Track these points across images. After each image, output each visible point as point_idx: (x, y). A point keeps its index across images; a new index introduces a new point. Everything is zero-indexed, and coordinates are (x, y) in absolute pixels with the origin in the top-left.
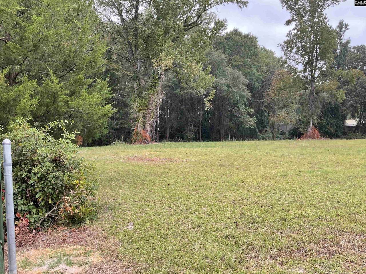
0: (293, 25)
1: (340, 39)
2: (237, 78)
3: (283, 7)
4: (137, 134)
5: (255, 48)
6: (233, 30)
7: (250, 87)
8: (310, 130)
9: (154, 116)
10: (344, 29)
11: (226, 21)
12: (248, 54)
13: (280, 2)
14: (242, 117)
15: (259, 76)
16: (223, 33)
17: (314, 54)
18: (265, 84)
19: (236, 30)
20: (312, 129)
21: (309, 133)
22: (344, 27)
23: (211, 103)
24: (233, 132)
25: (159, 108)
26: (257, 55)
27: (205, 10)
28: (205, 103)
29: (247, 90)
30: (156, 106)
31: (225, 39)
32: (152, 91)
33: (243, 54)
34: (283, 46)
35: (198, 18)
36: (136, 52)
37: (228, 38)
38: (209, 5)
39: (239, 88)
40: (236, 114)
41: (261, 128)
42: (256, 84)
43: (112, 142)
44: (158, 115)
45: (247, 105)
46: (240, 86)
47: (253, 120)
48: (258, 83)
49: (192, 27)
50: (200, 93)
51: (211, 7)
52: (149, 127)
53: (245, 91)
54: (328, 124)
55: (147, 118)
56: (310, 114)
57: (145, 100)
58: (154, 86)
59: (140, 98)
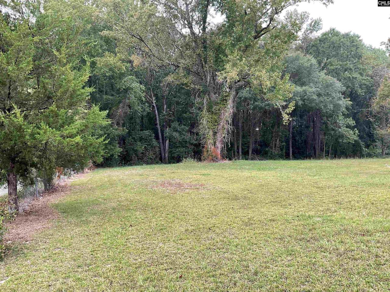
2: (328, 86)
4: (208, 151)
5: (357, 49)
6: (329, 29)
7: (352, 95)
9: (225, 131)
11: (321, 20)
12: (348, 56)
14: (340, 130)
15: (364, 81)
16: (317, 34)
18: (370, 91)
19: (333, 29)
23: (290, 116)
24: (329, 148)
25: (230, 124)
26: (361, 56)
27: (277, 13)
28: (282, 117)
29: (344, 98)
30: (227, 121)
31: (320, 41)
32: (223, 105)
33: (341, 57)
34: (387, 44)
35: (270, 23)
36: (205, 64)
37: (323, 39)
38: (282, 7)
39: (332, 96)
40: (332, 126)
41: (369, 143)
42: (360, 91)
43: (183, 159)
44: (229, 131)
45: (346, 116)
46: (334, 95)
47: (354, 134)
48: (362, 89)
49: (264, 33)
50: (276, 105)
51: (283, 9)
52: (220, 144)
53: (341, 99)
55: (218, 134)
57: (215, 115)
58: (224, 99)
59: (210, 113)
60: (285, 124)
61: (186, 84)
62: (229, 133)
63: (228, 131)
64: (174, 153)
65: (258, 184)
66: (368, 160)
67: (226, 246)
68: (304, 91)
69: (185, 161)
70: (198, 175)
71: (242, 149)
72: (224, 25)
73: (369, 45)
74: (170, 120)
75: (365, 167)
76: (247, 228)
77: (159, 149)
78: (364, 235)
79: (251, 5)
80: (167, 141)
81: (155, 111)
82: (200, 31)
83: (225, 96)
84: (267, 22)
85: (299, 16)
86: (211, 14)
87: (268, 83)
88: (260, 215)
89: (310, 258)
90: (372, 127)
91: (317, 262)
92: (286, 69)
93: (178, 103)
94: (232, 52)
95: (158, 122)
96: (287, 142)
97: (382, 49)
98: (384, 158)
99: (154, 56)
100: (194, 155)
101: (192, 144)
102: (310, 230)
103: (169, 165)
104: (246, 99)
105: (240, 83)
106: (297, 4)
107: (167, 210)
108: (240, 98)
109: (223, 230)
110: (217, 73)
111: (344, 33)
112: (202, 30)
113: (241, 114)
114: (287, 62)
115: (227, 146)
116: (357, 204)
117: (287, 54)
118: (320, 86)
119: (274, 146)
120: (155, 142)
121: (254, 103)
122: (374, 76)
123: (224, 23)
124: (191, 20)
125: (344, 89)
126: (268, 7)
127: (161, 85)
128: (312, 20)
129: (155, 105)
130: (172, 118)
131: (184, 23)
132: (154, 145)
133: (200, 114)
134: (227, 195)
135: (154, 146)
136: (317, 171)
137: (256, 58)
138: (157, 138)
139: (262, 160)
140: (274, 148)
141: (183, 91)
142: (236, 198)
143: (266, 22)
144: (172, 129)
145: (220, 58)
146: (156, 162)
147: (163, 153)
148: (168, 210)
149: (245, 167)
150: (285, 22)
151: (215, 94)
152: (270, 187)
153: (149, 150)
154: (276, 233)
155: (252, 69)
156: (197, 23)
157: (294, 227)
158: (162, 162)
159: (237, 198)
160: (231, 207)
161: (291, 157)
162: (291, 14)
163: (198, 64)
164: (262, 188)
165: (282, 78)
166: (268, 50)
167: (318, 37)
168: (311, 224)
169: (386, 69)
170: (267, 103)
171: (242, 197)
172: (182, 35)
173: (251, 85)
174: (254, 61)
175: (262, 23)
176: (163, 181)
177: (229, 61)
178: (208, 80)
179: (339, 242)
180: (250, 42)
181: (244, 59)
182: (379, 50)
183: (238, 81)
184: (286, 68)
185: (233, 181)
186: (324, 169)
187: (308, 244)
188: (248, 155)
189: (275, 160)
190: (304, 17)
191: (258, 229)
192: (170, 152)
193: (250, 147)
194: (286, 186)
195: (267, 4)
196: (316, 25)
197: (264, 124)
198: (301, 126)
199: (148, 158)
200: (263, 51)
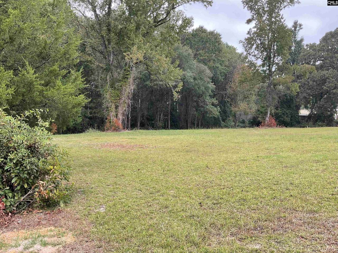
0: (253, 24)
1: (295, 38)
2: (201, 72)
3: (244, 7)
4: (110, 122)
5: (219, 44)
6: (199, 27)
7: (214, 80)
8: (267, 119)
9: (126, 105)
10: (298, 29)
11: (192, 19)
12: (213, 50)
13: (242, 3)
14: (207, 107)
15: (223, 70)
17: (272, 50)
18: (227, 77)
19: (202, 27)
20: (270, 118)
21: (266, 122)
22: (298, 26)
23: (179, 94)
24: (199, 121)
25: (131, 99)
26: (221, 50)
27: (173, 8)
28: (173, 94)
29: (212, 82)
30: (128, 96)
31: (192, 35)
32: (124, 82)
33: (208, 50)
34: (244, 43)
35: (167, 16)
37: (194, 35)
38: (177, 3)
39: (204, 80)
40: (202, 104)
41: (224, 118)
42: (220, 77)
44: (130, 105)
45: (213, 96)
46: (205, 79)
47: (217, 110)
48: (222, 77)
51: (179, 6)
52: (121, 116)
53: (210, 83)
54: (284, 114)
55: (119, 108)
56: (268, 104)
57: (117, 91)
58: (126, 77)
59: (112, 88)
60: (175, 100)
61: (90, 61)
62: (130, 107)
69: (88, 131)
83: (126, 74)
90: (227, 106)
106: (190, 2)
115: (128, 117)
118: (196, 72)
119: (159, 119)
125: (212, 75)
128: (186, 18)
155: (154, 53)
163: (102, 44)
165: (172, 63)
167: (190, 32)
178: (111, 60)
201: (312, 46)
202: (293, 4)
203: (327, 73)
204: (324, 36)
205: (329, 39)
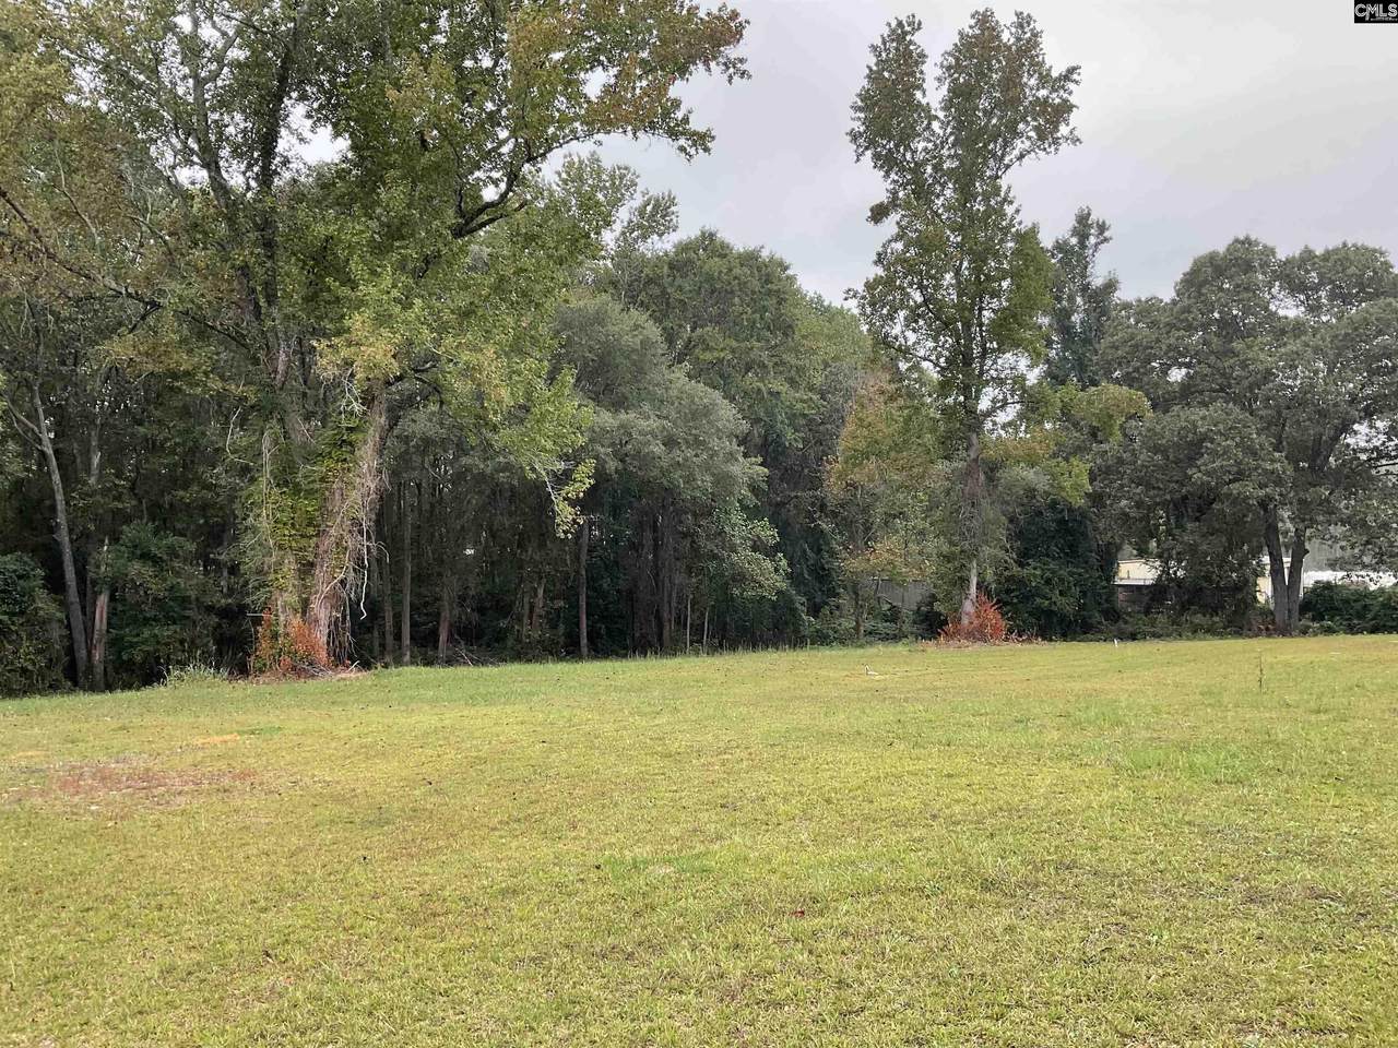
1: (1084, 276)
2: (701, 413)
3: (859, 156)
4: (275, 636)
5: (779, 303)
6: (699, 233)
7: (767, 447)
8: (968, 607)
9: (347, 561)
10: (1093, 240)
11: (672, 202)
12: (754, 323)
13: (849, 138)
14: (734, 557)
15: (799, 406)
16: (661, 245)
17: (973, 329)
18: (820, 435)
19: (712, 235)
20: (978, 602)
21: (965, 621)
22: (1092, 231)
23: (578, 508)
24: (703, 615)
25: (367, 531)
26: (790, 326)
27: (531, 159)
28: (553, 511)
29: (745, 455)
30: (356, 522)
31: (672, 266)
32: (338, 461)
33: (735, 324)
34: (864, 298)
35: (509, 188)
36: (270, 305)
37: (681, 262)
38: (546, 139)
39: (710, 448)
40: (710, 546)
41: (819, 598)
42: (789, 434)
43: (168, 671)
44: (363, 559)
45: (752, 513)
46: (715, 443)
47: (776, 570)
48: (796, 430)
49: (491, 221)
50: (533, 470)
51: (550, 149)
52: (326, 608)
53: (737, 460)
54: (1048, 582)
55: (317, 572)
56: (967, 547)
57: (306, 499)
58: (344, 441)
59: (285, 489)
60: (562, 536)
61: (187, 373)
62: (364, 567)
63: (359, 561)
64: (133, 645)
65: (466, 758)
66: (815, 652)
67: (328, 1017)
68: (622, 426)
69: (180, 678)
70: (231, 733)
71: (414, 625)
72: (341, 174)
73: (815, 293)
74: (116, 513)
75: (806, 676)
76: (417, 932)
77: (65, 632)
78: (803, 913)
79: (443, 116)
80: (103, 600)
81: (49, 474)
82: (248, 184)
83: (348, 429)
84: (497, 186)
85: (604, 177)
86: (294, 126)
87: (503, 392)
88: (466, 876)
89: (633, 1020)
90: (827, 548)
91: (657, 1032)
92: (563, 351)
93: (153, 447)
94: (373, 273)
95: (61, 519)
96: (571, 595)
97: (849, 310)
98: (861, 646)
99: (52, 257)
100: (220, 653)
101: (210, 609)
102: (637, 914)
103: (108, 696)
104: (427, 442)
105: (405, 385)
106: (597, 137)
107: (84, 890)
108: (406, 440)
109: (321, 951)
110: (315, 344)
111: (742, 250)
112: (256, 179)
113: (410, 498)
114: (567, 325)
115: (355, 614)
116: (782, 808)
117: (566, 301)
118: (674, 415)
119: (526, 610)
120: (44, 604)
121: (456, 458)
122: (829, 392)
123: (344, 166)
124: (213, 138)
125: (745, 426)
126: (503, 134)
127: (81, 370)
128: (647, 197)
129: (50, 451)
130: (128, 504)
131: (185, 144)
132: (41, 613)
133: (245, 493)
134: (346, 810)
135: (41, 620)
136: (664, 698)
137: (462, 301)
138: (55, 584)
139: (484, 663)
140: (526, 620)
141: (176, 402)
142: (380, 819)
143: (496, 183)
144: (123, 548)
145: (329, 290)
146: (51, 686)
147: (83, 646)
148: (88, 893)
149: (422, 691)
150: (559, 192)
151: (307, 418)
152: (509, 764)
153: (14, 637)
154: (520, 941)
155: (449, 340)
156: (237, 153)
157: (585, 910)
158: (76, 684)
159: (384, 816)
160: (360, 853)
161: (585, 650)
162: (580, 168)
163: (241, 303)
164: (481, 770)
165: (552, 379)
166: (502, 279)
167: (666, 254)
168: (641, 891)
169: (860, 373)
170: (501, 459)
171: (403, 810)
172: (175, 188)
173: (447, 396)
174: (453, 312)
175: (481, 184)
176: (74, 768)
177: (360, 304)
178: (281, 368)
179: (728, 949)
180: (440, 245)
181: (418, 302)
182: (840, 312)
183: (399, 379)
184: (562, 346)
185: (369, 752)
186: (687, 689)
187: (628, 967)
188: (437, 648)
189: (529, 661)
190: (621, 182)
191: (458, 930)
192: (115, 644)
193: (442, 619)
194: (564, 756)
195: (499, 125)
196: (657, 215)
197: (493, 535)
198: (616, 541)
199: (9, 671)
200: (486, 282)
201: (1146, 309)
202: (1053, 148)
203: (1203, 418)
204: (1188, 270)
205: (1206, 282)
